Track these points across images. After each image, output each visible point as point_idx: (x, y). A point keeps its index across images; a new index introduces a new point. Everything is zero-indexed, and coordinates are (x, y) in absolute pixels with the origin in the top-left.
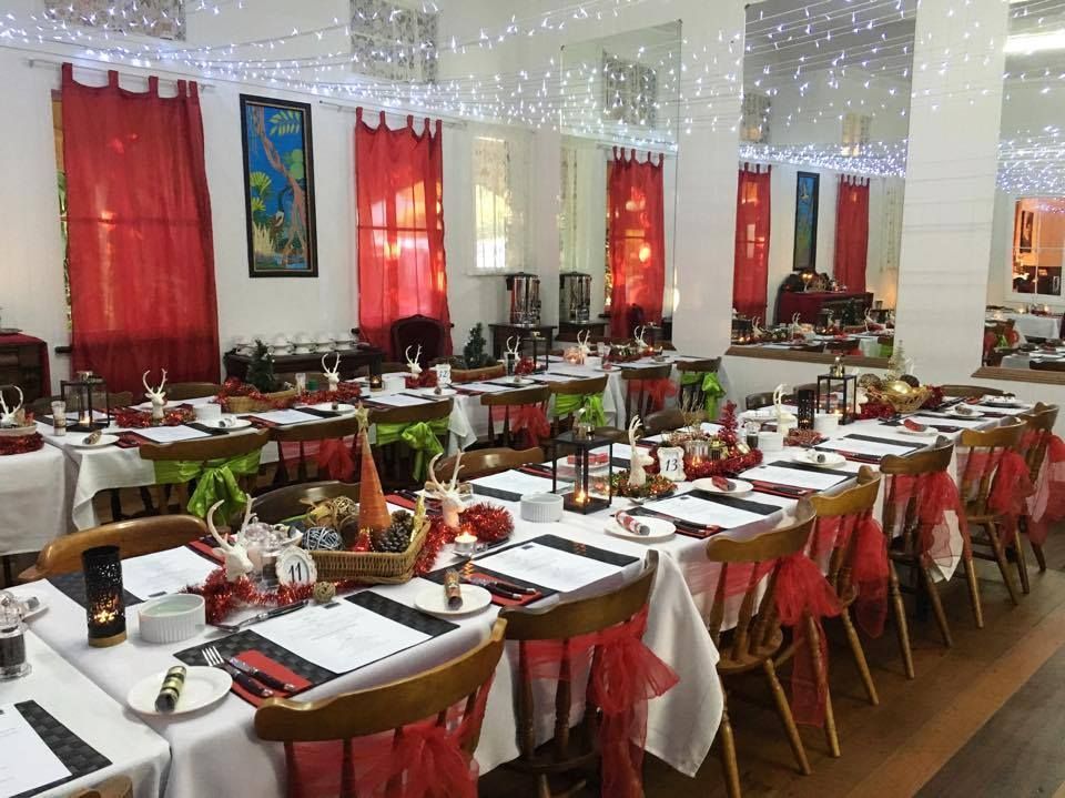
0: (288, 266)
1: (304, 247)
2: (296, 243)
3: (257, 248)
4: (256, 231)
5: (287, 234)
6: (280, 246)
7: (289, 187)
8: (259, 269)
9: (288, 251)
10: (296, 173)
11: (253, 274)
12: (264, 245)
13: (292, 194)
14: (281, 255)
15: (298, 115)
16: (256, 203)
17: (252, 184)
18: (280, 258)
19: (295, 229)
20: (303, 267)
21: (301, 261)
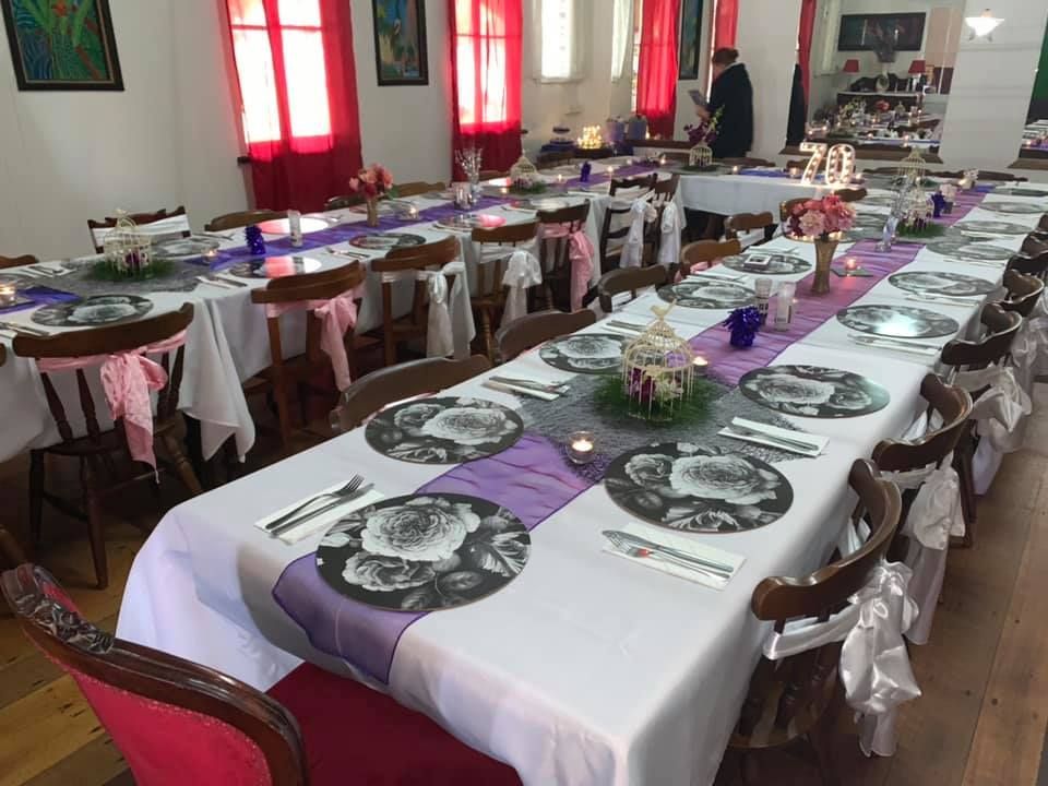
0: (406, 74)
1: (416, 54)
2: (411, 51)
3: (383, 58)
4: (381, 40)
5: (403, 42)
6: (398, 55)
8: (385, 79)
9: (404, 58)
11: (381, 83)
12: (387, 56)
14: (399, 63)
18: (399, 67)
19: (408, 39)
20: (415, 74)
21: (414, 69)
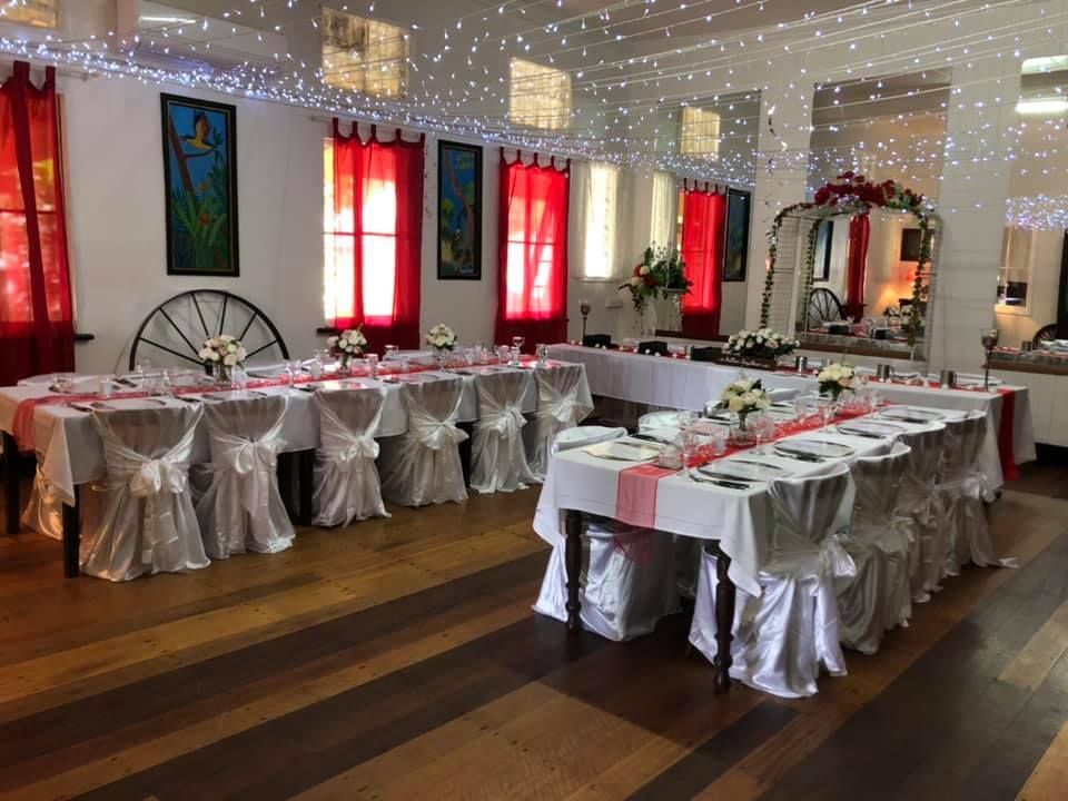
0: (462, 271)
1: (472, 257)
2: (468, 254)
3: (443, 257)
4: (443, 245)
5: (462, 246)
6: (457, 256)
7: (464, 209)
8: (445, 274)
9: (462, 259)
10: (470, 199)
11: (440, 277)
12: (447, 256)
13: (466, 215)
14: (457, 262)
15: (473, 155)
16: (445, 222)
17: (443, 208)
18: (457, 265)
19: (466, 244)
20: (470, 272)
21: (469, 267)
